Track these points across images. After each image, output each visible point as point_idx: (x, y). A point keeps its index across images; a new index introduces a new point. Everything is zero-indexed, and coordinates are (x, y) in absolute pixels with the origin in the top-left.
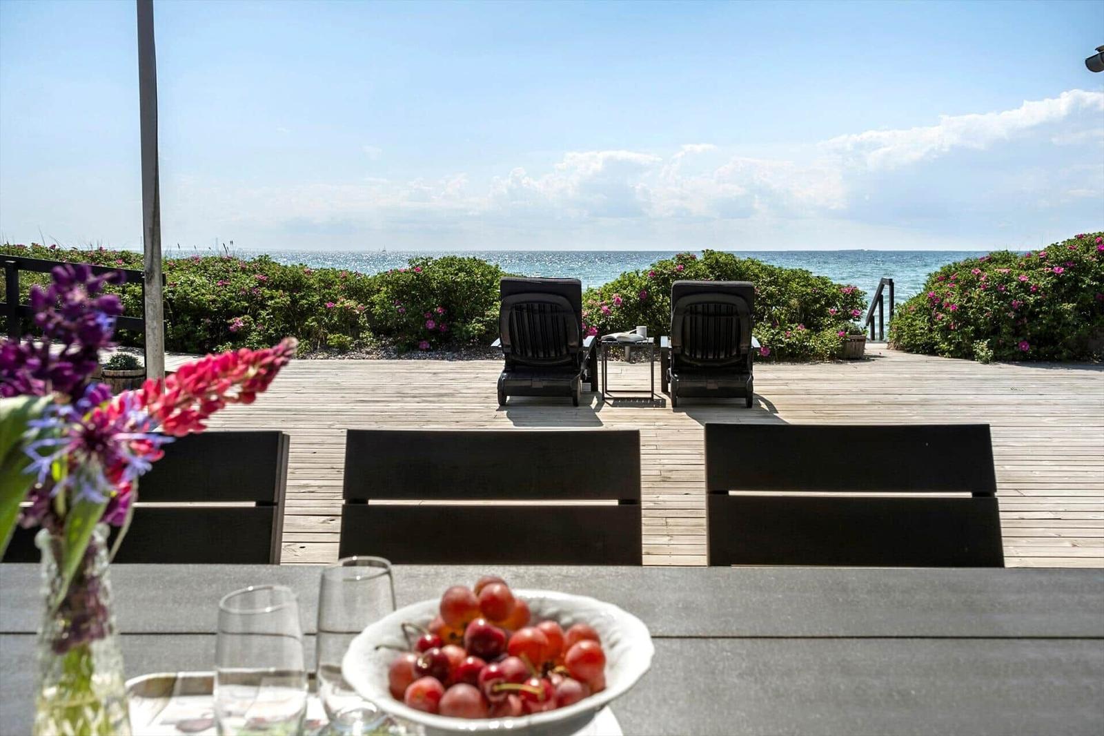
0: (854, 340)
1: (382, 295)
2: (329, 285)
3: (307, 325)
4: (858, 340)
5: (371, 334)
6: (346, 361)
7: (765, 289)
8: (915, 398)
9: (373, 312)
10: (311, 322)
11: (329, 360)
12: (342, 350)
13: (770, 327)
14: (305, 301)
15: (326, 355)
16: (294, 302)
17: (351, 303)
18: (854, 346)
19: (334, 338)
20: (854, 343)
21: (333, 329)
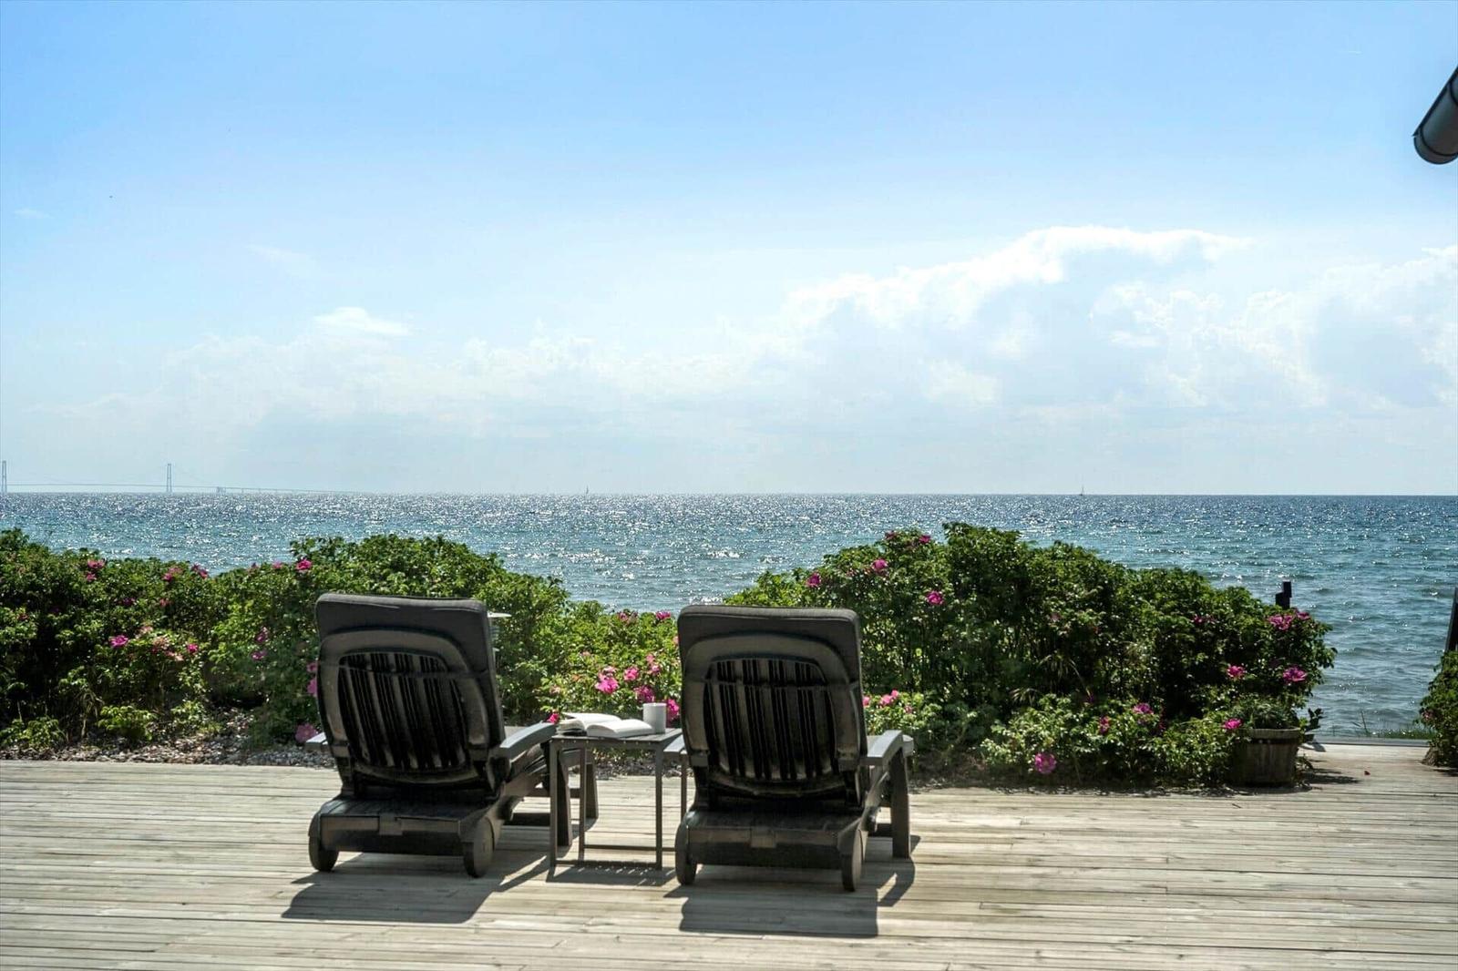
0: (1265, 741)
1: (234, 621)
2: (129, 595)
3: (65, 685)
4: (1275, 741)
5: (196, 707)
6: (130, 765)
7: (1071, 616)
8: (1257, 882)
9: (211, 659)
10: (74, 679)
11: (96, 763)
12: (131, 740)
13: (1066, 707)
14: (68, 633)
15: (95, 749)
16: (47, 631)
17: (166, 638)
18: (1263, 756)
19: (115, 714)
20: (1264, 747)
21: (118, 695)
